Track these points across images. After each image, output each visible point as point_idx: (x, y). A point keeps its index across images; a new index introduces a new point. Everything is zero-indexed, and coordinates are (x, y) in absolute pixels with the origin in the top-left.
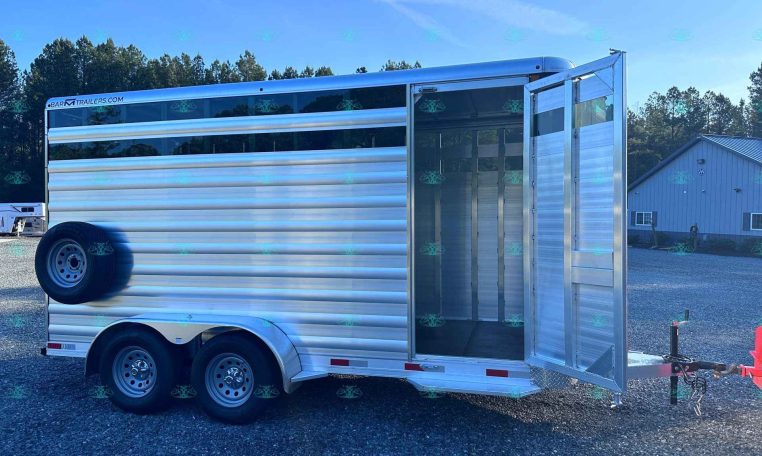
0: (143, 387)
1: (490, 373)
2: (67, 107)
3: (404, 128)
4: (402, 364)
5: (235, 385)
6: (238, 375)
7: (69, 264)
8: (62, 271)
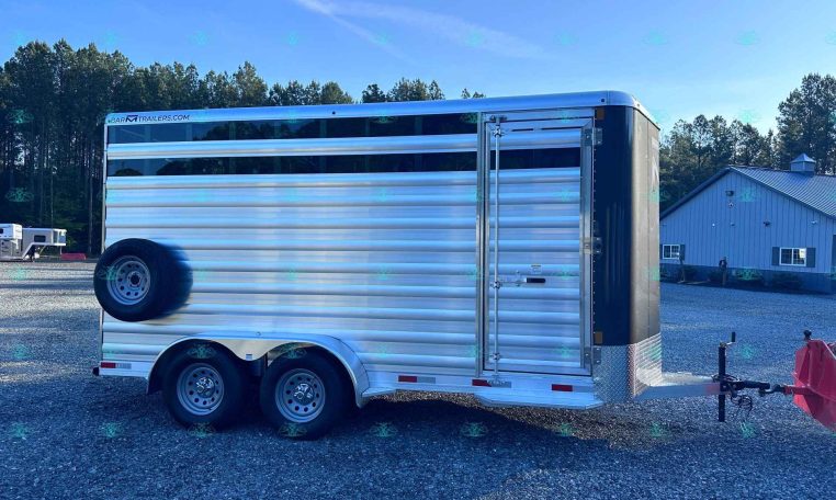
0: (208, 405)
1: (556, 388)
2: (128, 123)
4: (470, 380)
5: (305, 401)
6: (308, 391)
7: (129, 281)
8: (122, 288)
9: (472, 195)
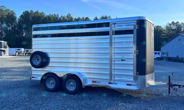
0: (52, 86)
2: (37, 27)
3: (109, 31)
4: (108, 82)
5: (72, 86)
6: (73, 84)
7: (37, 60)
8: (35, 61)
9: (108, 41)
